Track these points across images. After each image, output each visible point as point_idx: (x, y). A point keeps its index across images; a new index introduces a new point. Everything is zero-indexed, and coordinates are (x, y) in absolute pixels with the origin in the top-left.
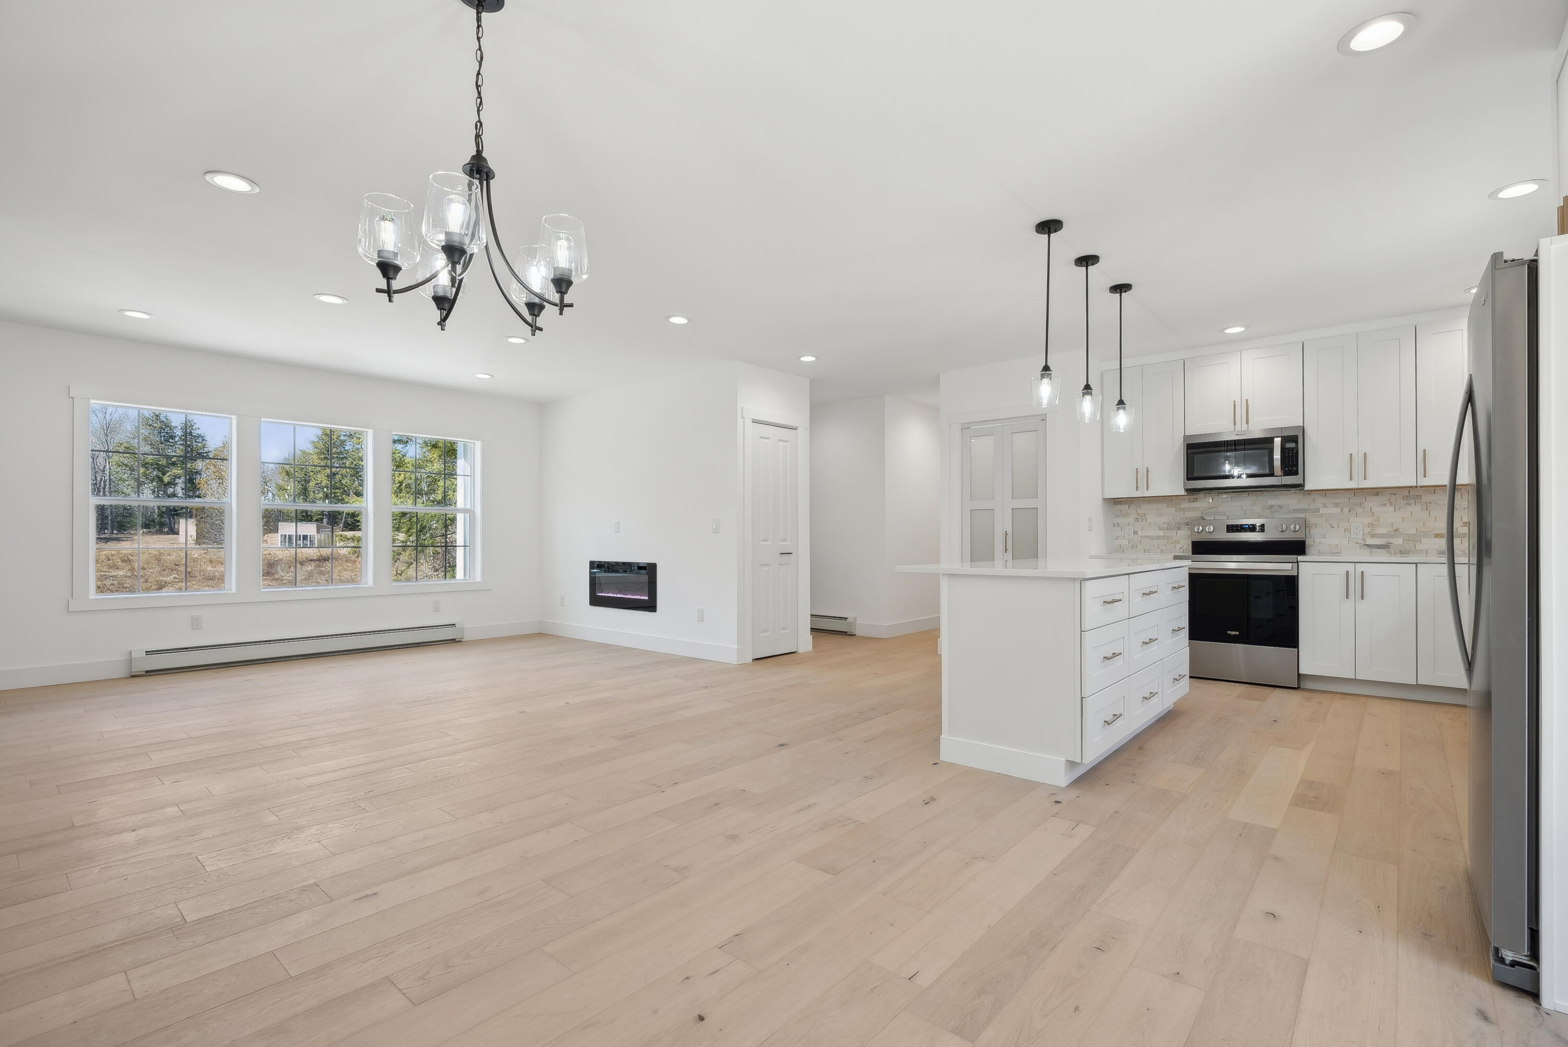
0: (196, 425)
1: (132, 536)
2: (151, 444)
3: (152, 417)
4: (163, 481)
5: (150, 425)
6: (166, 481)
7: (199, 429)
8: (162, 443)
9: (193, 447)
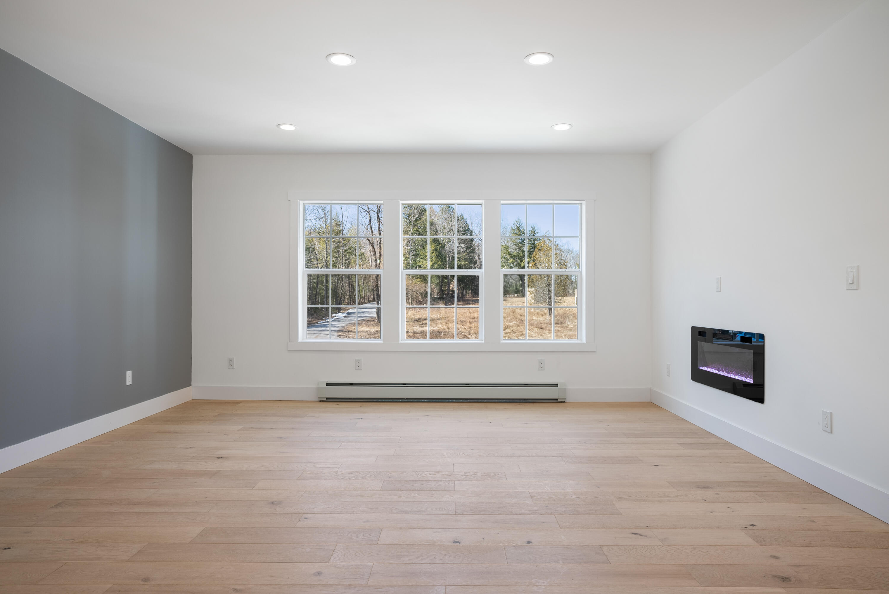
0: (536, 231)
1: (507, 298)
2: (515, 245)
3: (516, 229)
4: (521, 266)
5: (516, 233)
6: (522, 266)
7: (538, 233)
8: (520, 243)
9: (535, 244)
